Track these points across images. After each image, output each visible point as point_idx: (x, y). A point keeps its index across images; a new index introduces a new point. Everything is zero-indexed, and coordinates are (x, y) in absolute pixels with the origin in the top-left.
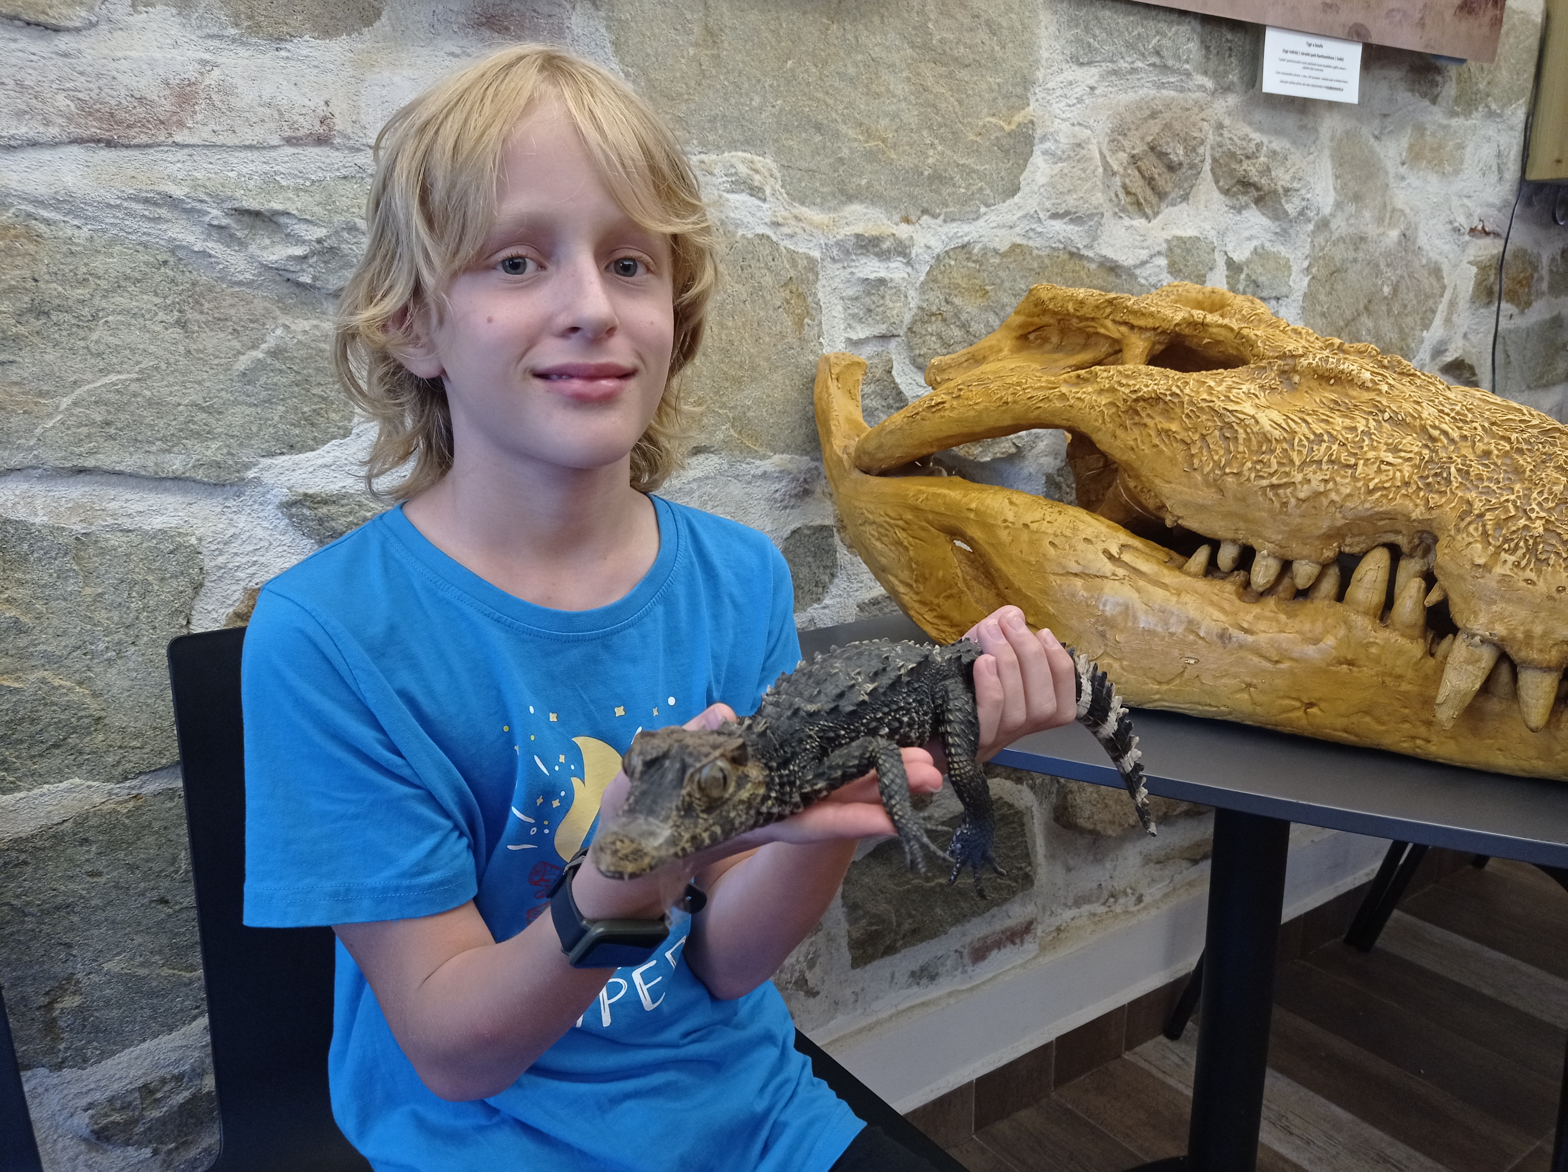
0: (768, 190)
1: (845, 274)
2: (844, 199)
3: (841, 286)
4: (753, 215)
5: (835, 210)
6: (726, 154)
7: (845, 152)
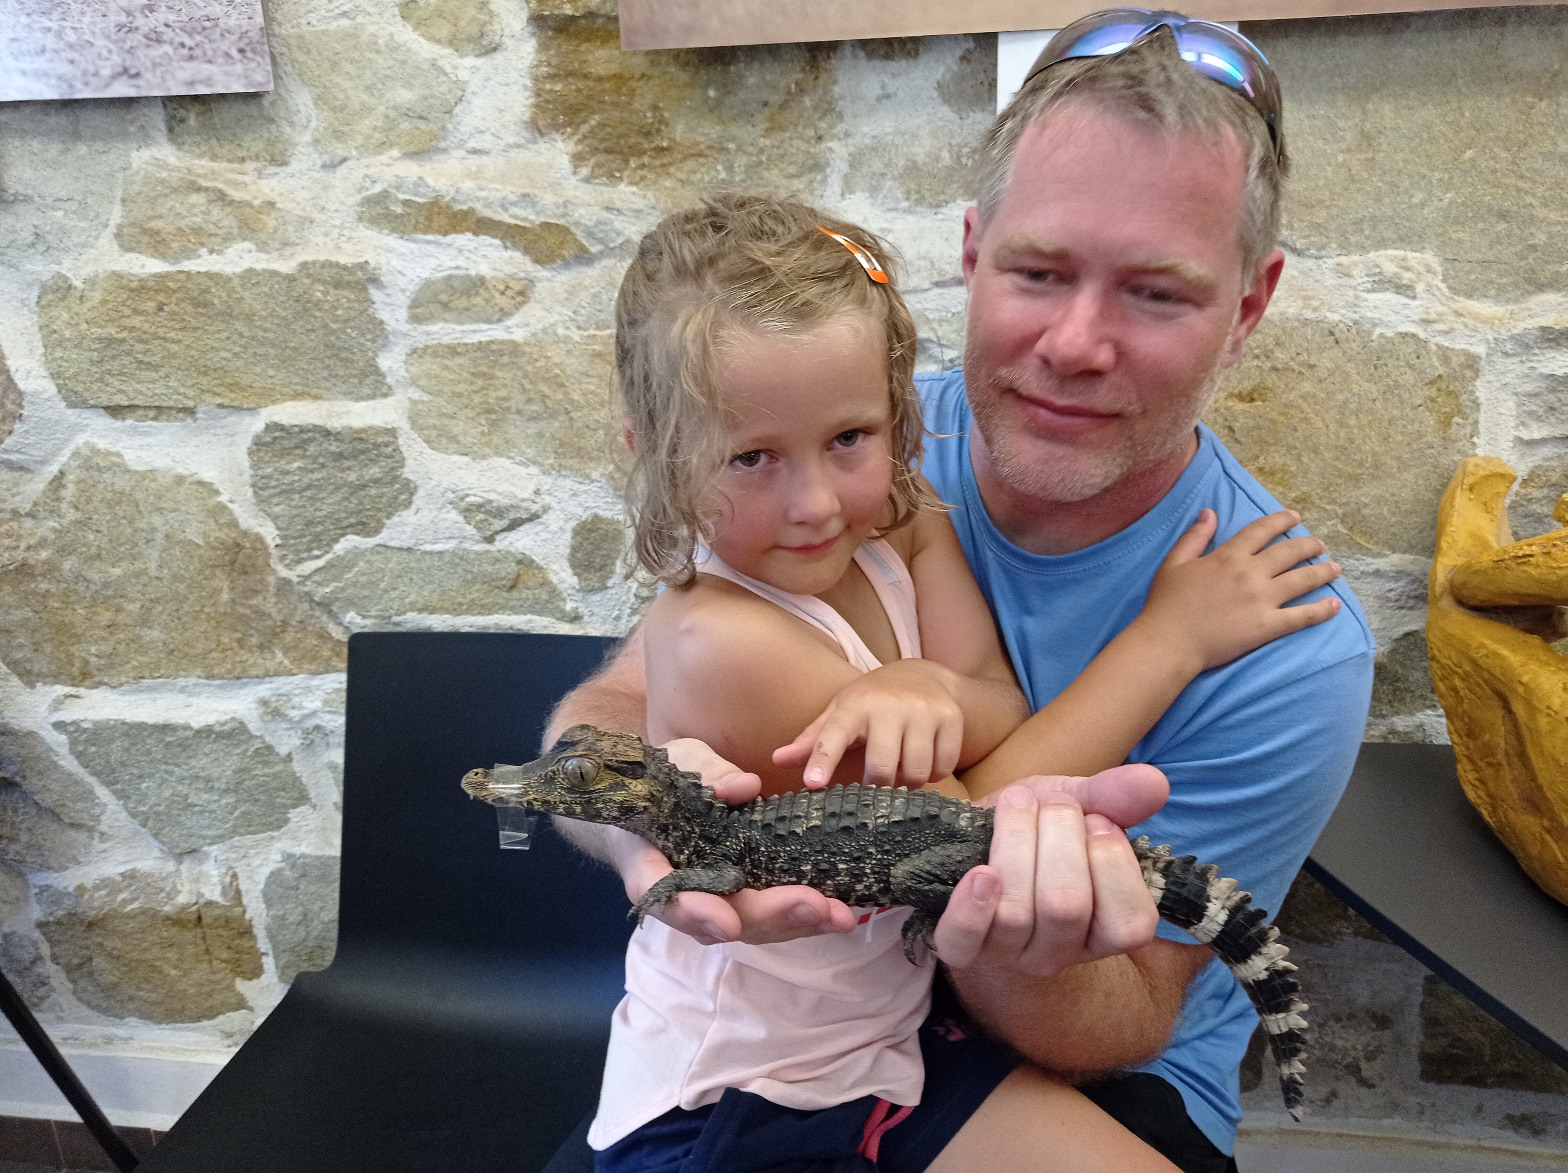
0: (1420, 287)
1: (1524, 369)
2: (1530, 288)
3: (1516, 381)
4: (1397, 313)
5: (1516, 301)
6: (1372, 255)
7: (1541, 238)
